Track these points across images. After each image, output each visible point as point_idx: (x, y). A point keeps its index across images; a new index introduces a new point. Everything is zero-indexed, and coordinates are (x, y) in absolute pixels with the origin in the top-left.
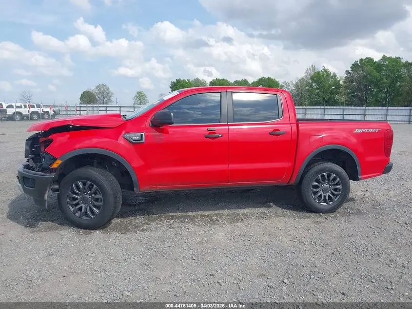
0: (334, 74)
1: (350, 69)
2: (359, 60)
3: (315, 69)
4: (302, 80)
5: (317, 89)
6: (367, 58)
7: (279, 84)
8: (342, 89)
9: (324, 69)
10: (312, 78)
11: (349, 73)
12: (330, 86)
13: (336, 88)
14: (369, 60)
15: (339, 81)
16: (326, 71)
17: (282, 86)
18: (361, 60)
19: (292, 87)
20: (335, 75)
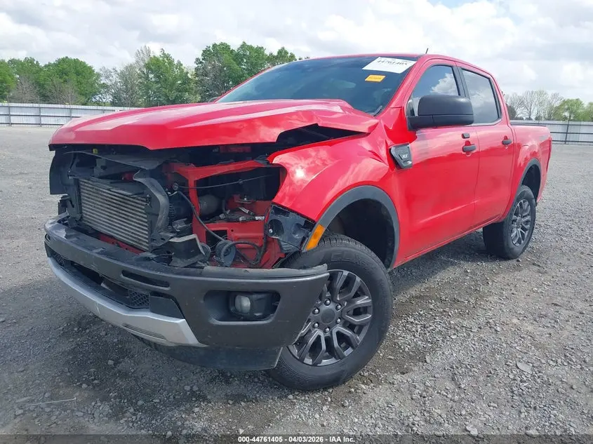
0: (179, 62)
1: (201, 58)
2: (211, 46)
3: (149, 52)
4: (130, 68)
5: (157, 82)
6: (222, 44)
7: (94, 71)
8: (192, 85)
9: (164, 54)
10: (148, 66)
11: (201, 63)
12: (176, 79)
13: (184, 83)
14: (225, 47)
15: (187, 73)
16: (167, 56)
17: (99, 75)
18: (214, 46)
19: (115, 78)
20: (180, 64)
